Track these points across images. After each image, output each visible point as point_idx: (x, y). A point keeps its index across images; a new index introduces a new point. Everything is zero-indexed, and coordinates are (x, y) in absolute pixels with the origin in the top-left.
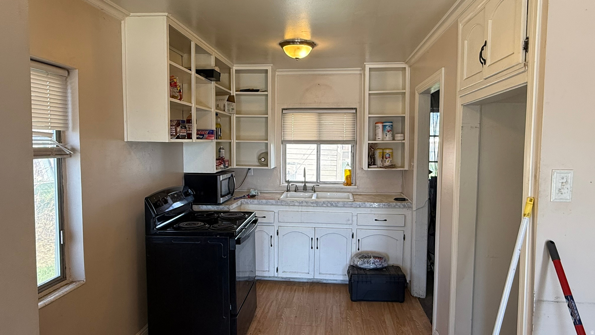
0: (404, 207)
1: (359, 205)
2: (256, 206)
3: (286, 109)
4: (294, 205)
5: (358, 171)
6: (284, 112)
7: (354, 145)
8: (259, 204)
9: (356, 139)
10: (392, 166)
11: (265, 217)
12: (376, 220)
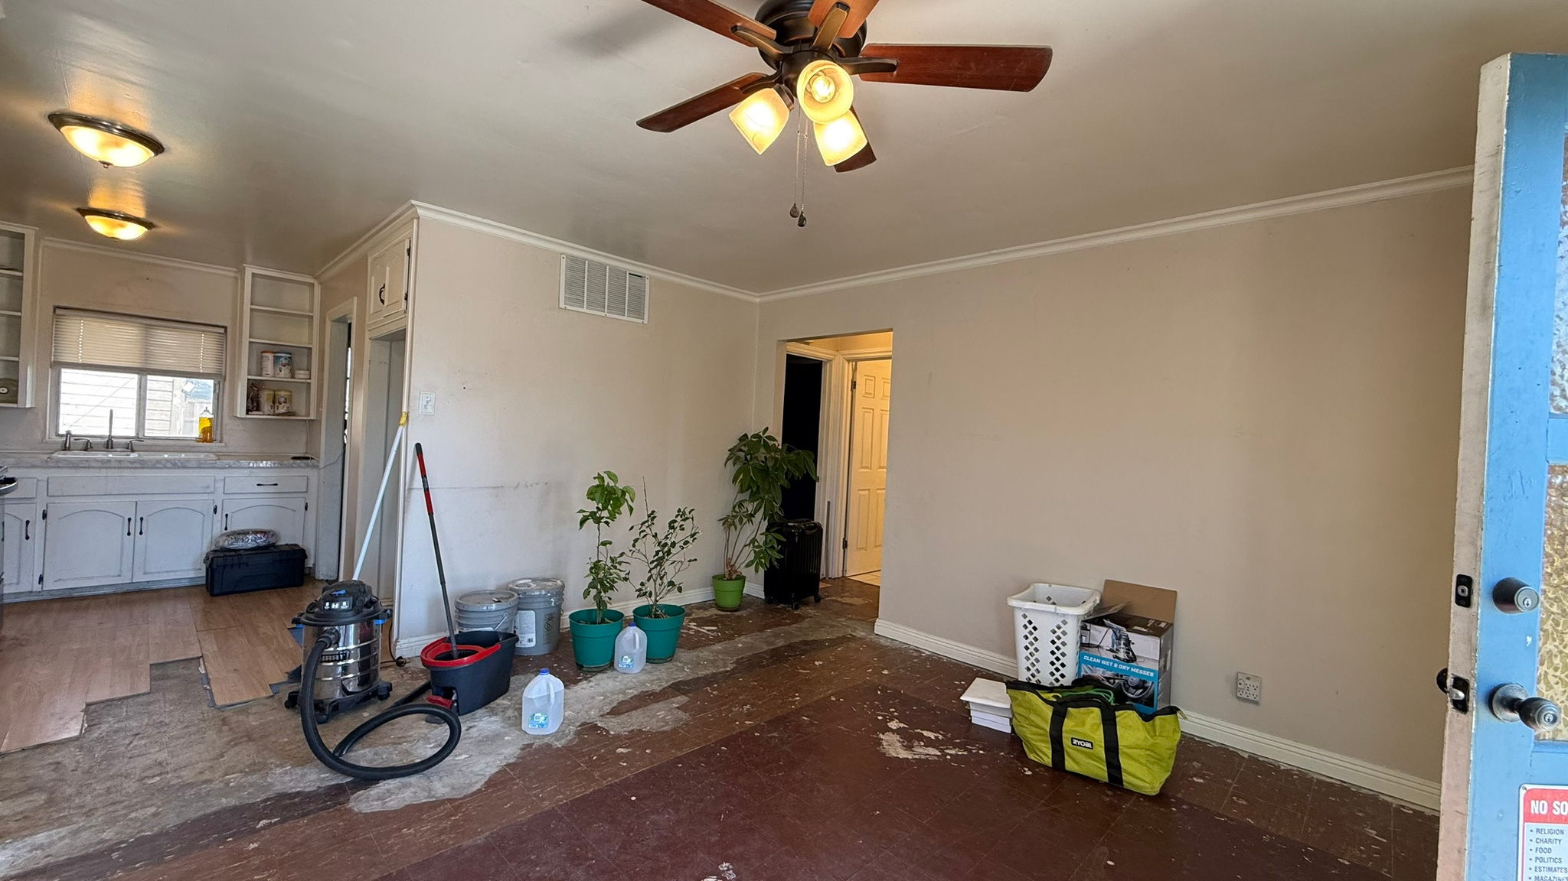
0: (308, 466)
1: (228, 464)
3: (63, 308)
4: (89, 467)
5: (226, 420)
6: (58, 312)
7: (219, 382)
9: (223, 373)
10: (289, 413)
12: (258, 485)
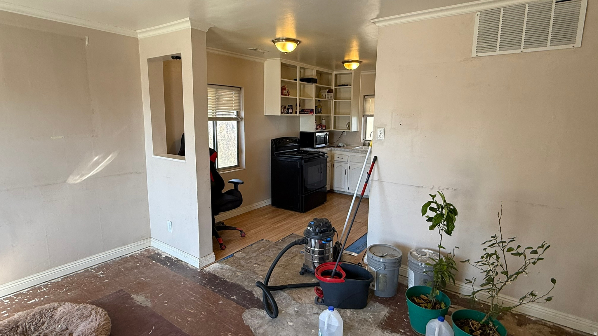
2: (339, 152)
3: (367, 95)
4: (359, 153)
6: (365, 97)
8: (340, 151)
11: (343, 158)
